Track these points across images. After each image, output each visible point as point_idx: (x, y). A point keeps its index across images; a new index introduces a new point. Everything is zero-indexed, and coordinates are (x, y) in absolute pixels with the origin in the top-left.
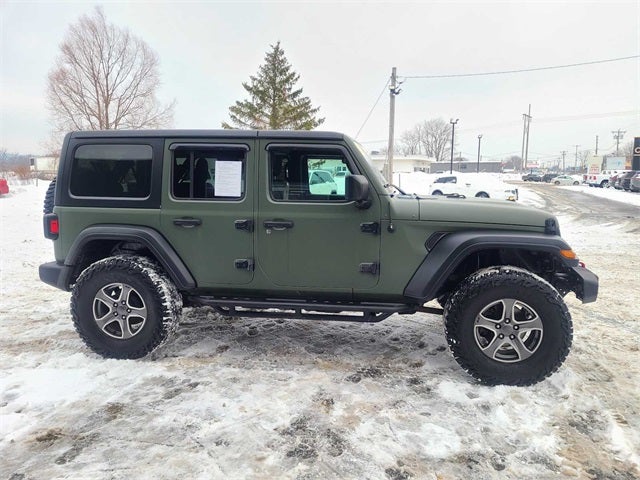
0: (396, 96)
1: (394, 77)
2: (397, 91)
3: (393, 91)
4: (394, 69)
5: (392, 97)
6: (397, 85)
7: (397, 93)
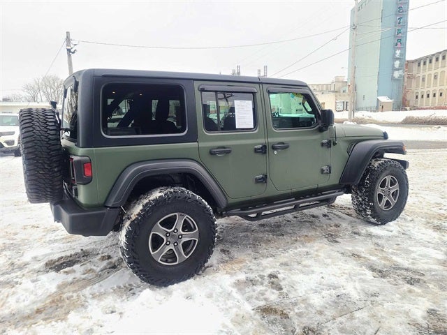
0: (72, 55)
1: (68, 39)
2: (72, 50)
3: (69, 50)
4: (68, 33)
5: (69, 56)
6: (72, 46)
7: (73, 53)
